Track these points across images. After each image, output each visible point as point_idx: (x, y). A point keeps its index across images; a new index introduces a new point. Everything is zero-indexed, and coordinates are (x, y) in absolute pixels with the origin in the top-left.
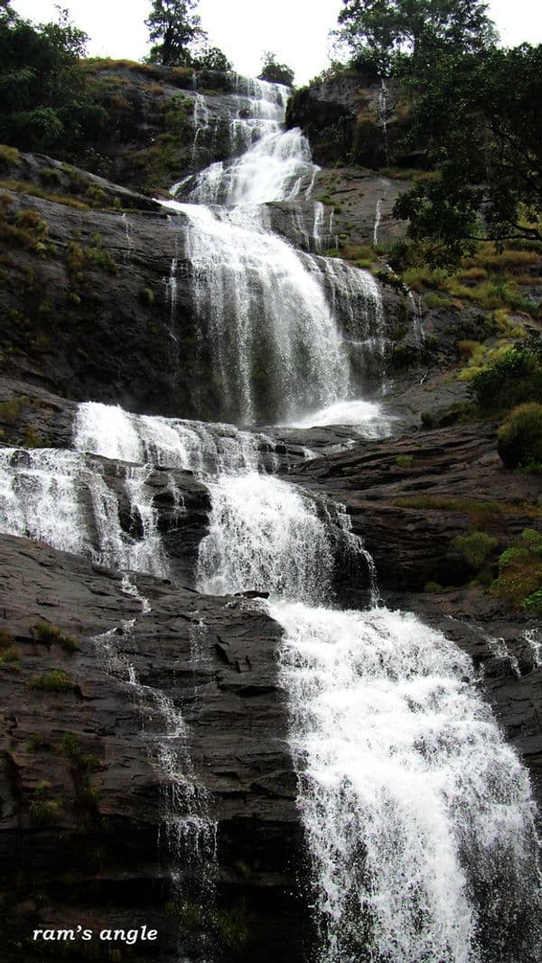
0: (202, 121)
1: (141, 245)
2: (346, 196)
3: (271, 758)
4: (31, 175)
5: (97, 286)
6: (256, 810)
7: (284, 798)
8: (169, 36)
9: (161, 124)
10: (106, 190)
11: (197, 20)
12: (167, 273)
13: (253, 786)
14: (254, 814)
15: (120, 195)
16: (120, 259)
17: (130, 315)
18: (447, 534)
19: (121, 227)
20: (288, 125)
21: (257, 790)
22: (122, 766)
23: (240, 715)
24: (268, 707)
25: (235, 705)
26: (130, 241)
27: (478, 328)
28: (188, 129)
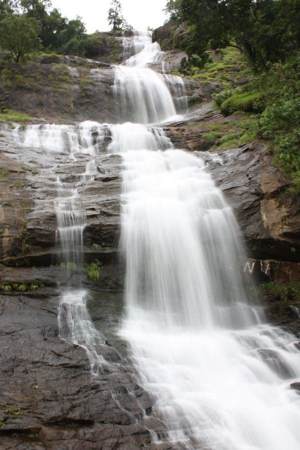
0: (126, 45)
1: (103, 76)
2: (172, 58)
3: (112, 201)
4: (67, 61)
5: (90, 90)
6: (101, 221)
7: (115, 215)
8: (115, 23)
9: (113, 47)
10: (92, 63)
11: (122, 16)
12: (113, 84)
13: (101, 212)
14: (100, 223)
15: (97, 64)
16: (97, 81)
17: (102, 98)
18: (201, 134)
19: (97, 72)
20: (153, 41)
21: (104, 213)
22: (42, 209)
23: (101, 188)
24: (114, 184)
25: (100, 184)
26: (100, 76)
27: (217, 89)
28: (122, 48)
